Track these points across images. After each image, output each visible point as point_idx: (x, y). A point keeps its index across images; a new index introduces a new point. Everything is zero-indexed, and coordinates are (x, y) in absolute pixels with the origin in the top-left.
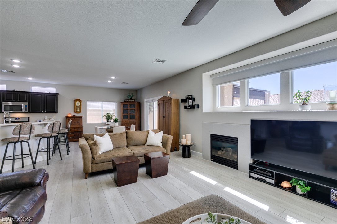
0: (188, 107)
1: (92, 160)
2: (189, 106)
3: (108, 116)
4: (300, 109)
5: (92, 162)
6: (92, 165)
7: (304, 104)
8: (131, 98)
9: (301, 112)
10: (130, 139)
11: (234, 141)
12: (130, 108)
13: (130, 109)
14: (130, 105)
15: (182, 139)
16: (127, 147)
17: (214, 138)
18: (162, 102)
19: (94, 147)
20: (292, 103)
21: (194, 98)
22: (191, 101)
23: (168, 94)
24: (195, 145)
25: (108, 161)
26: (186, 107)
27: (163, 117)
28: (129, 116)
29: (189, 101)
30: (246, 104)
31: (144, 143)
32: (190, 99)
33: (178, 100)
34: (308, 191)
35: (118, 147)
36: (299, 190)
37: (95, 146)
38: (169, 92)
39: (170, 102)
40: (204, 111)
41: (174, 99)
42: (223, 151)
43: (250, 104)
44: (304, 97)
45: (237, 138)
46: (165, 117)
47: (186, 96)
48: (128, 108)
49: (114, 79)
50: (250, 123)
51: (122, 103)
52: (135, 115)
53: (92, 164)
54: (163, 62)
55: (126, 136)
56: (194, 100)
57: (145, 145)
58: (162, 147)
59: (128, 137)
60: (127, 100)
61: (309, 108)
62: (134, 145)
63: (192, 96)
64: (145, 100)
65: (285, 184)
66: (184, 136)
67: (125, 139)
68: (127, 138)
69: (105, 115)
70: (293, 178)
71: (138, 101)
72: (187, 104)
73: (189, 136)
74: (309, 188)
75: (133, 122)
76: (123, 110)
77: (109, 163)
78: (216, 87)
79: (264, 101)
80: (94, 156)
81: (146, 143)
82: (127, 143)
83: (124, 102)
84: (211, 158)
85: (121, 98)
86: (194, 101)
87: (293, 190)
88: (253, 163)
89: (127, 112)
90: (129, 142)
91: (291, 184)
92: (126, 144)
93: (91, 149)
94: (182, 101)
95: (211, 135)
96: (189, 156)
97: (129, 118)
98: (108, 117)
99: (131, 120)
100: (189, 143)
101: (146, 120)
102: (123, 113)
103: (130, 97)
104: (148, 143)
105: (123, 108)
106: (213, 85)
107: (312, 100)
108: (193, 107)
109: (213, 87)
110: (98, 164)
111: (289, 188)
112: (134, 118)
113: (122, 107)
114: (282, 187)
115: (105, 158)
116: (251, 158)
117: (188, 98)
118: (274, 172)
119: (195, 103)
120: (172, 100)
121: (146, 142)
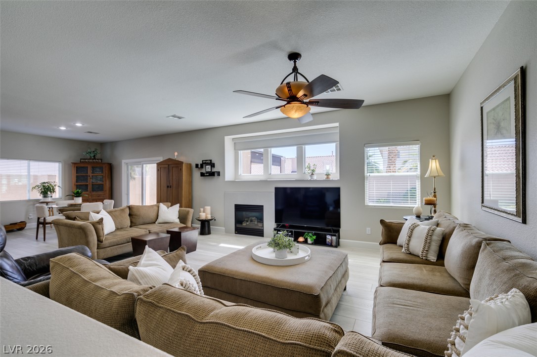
0: (205, 174)
1: (98, 244)
2: (207, 173)
3: (44, 186)
4: (310, 178)
5: (98, 247)
6: (99, 250)
7: (312, 174)
8: (94, 156)
9: (310, 180)
10: (136, 217)
11: (260, 209)
12: (92, 173)
13: (92, 175)
14: (93, 167)
15: (200, 212)
16: (131, 227)
17: (238, 208)
18: (167, 166)
19: (99, 226)
20: (305, 173)
21: (214, 164)
22: (209, 167)
23: (176, 156)
24: (215, 220)
25: (119, 243)
26: (202, 175)
27: (168, 187)
28: (90, 188)
29: (207, 166)
30: (269, 173)
31: (154, 221)
32: (207, 164)
33: (190, 165)
34: (315, 240)
35: (120, 227)
36: (309, 241)
37: (101, 226)
38: (176, 154)
39: (180, 168)
40: (226, 180)
41: (185, 163)
42: (247, 221)
43: (272, 173)
44: (312, 169)
45: (263, 206)
46: (170, 187)
47: (203, 161)
48: (88, 173)
49: (81, 127)
50: (274, 191)
51: (74, 164)
52: (103, 185)
53: (97, 249)
54: (180, 118)
55: (128, 213)
56: (213, 165)
57: (155, 223)
58: (179, 223)
59: (132, 214)
60: (87, 159)
61: (315, 177)
62: (141, 223)
63: (211, 161)
64: (123, 161)
65: (301, 239)
66: (202, 209)
67: (128, 217)
68: (130, 215)
69: (38, 186)
70: (306, 232)
71: (109, 162)
72: (203, 171)
73: (208, 208)
74: (314, 237)
75: (99, 196)
76: (77, 176)
77: (120, 246)
78: (238, 153)
79: (280, 167)
80: (102, 238)
81: (156, 220)
82: (131, 222)
83: (79, 162)
84: (235, 231)
85: (73, 155)
86: (214, 167)
87: (306, 242)
88: (277, 227)
89: (86, 180)
90: (133, 220)
91: (304, 238)
92: (129, 224)
93: (95, 230)
94: (197, 166)
95: (235, 205)
96: (209, 233)
97: (91, 190)
98: (46, 190)
99: (94, 193)
100: (209, 217)
101: (126, 193)
102: (77, 182)
103: (92, 155)
104: (160, 220)
105: (77, 173)
106: (235, 149)
107: (317, 171)
108: (212, 174)
109: (235, 152)
110: (106, 249)
111: (303, 242)
112: (102, 190)
113: (74, 171)
114: (298, 242)
115: (115, 240)
116: (276, 222)
117: (205, 163)
118: (293, 230)
119: (214, 170)
120: (184, 165)
121: (157, 218)
